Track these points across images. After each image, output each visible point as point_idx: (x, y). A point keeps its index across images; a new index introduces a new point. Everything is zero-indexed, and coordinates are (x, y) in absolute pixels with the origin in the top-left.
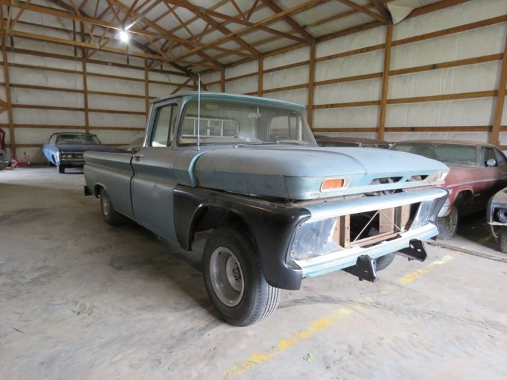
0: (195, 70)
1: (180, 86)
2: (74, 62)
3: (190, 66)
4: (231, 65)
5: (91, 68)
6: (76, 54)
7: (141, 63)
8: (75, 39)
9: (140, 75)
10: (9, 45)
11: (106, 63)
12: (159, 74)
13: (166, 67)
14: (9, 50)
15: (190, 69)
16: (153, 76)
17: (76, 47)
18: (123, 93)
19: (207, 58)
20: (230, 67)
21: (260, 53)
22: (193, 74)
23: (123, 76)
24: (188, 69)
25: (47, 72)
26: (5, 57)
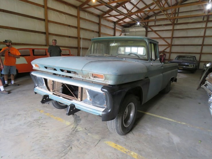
6: (203, 19)
25: (188, 30)
26: (173, 27)
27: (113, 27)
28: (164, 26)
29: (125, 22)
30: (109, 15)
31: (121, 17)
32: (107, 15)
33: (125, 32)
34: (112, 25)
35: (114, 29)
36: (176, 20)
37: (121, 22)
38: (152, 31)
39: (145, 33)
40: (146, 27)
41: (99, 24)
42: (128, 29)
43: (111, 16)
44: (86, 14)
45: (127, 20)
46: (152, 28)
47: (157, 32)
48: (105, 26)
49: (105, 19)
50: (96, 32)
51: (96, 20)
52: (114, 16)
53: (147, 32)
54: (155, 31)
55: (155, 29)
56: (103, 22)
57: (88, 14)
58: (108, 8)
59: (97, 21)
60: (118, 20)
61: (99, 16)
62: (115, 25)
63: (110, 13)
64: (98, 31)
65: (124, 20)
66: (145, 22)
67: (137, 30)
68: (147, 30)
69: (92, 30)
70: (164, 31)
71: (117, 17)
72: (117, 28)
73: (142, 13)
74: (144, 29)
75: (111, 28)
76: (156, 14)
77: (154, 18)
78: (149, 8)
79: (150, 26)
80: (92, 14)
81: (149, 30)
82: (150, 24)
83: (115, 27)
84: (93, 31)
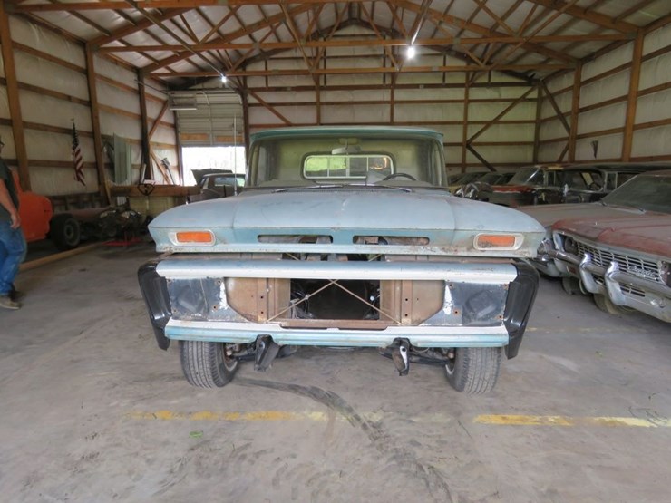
0: (540, 74)
1: (515, 102)
2: (381, 91)
3: (530, 71)
4: (591, 57)
5: (400, 95)
6: (384, 81)
7: (461, 79)
8: (384, 66)
9: (459, 94)
10: (322, 84)
11: (417, 86)
12: (485, 88)
13: (496, 78)
14: (322, 88)
15: (532, 74)
16: (476, 93)
17: (385, 74)
18: (435, 120)
19: (551, 54)
20: (590, 60)
21: (638, 27)
22: (538, 80)
23: (437, 98)
24: (530, 75)
25: (355, 106)
26: (318, 97)
27: (134, 86)
28: (294, 92)
29: (173, 72)
30: (123, 45)
31: (161, 55)
32: (117, 43)
33: (174, 106)
34: (130, 80)
35: (140, 93)
36: (323, 77)
37: (162, 70)
38: (261, 104)
39: (240, 110)
40: (242, 90)
41: (87, 72)
42: (191, 95)
43: (129, 47)
44: (34, 29)
45: (181, 66)
46: (259, 94)
47: (276, 108)
48: (110, 81)
49: (107, 54)
50: (81, 102)
51: (74, 56)
52: (141, 50)
53: (246, 106)
54: (271, 106)
55: (269, 98)
56: (101, 67)
57: (43, 33)
58: (122, 19)
59: (81, 63)
60: (151, 62)
61: (81, 43)
62: (140, 79)
63: (125, 38)
64: (87, 99)
65: (171, 66)
66: (237, 77)
67: (215, 98)
68: (247, 101)
69: (65, 95)
70: (296, 107)
71: (147, 52)
72: (147, 90)
73: (229, 51)
74: (238, 98)
75: (128, 88)
76: (266, 55)
77: (260, 67)
78: (251, 37)
79: (253, 91)
80: (57, 31)
81: (252, 100)
82: (252, 83)
83: (141, 87)
84: (69, 98)
